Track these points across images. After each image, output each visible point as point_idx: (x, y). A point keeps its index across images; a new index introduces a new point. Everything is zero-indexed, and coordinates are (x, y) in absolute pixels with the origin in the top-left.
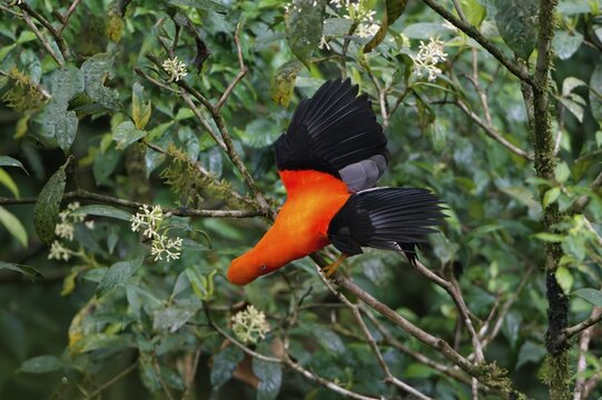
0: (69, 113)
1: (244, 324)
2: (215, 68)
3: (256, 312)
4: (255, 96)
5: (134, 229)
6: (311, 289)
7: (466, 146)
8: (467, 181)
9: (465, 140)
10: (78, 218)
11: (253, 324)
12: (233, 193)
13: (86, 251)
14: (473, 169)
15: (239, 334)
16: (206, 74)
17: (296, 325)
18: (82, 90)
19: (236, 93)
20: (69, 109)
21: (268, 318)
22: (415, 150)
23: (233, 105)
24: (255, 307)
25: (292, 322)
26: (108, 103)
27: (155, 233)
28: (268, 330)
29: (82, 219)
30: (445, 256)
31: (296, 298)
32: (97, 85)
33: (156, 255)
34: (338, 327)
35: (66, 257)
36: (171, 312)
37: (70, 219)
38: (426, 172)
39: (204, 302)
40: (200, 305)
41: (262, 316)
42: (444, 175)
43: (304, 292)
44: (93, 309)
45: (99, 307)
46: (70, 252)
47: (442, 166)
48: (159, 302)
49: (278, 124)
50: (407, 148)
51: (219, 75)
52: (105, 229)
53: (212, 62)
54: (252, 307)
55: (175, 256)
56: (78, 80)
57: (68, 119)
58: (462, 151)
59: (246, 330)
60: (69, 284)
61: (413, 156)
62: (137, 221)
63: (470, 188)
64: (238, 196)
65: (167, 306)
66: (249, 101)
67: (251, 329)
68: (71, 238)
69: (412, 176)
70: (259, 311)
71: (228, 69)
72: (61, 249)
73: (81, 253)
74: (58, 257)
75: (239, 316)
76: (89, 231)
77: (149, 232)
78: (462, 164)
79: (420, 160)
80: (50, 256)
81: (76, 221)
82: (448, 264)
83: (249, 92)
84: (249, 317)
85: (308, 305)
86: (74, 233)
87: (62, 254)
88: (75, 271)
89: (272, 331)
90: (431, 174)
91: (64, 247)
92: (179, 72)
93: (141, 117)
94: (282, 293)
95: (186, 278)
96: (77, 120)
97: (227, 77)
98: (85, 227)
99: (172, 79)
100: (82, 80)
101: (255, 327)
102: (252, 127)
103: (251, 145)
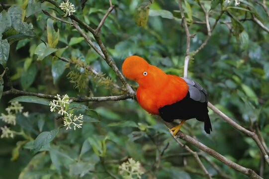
0: (3, 41)
1: (127, 170)
2: (92, 11)
3: (134, 162)
4: (119, 26)
5: (52, 110)
6: (168, 144)
7: (256, 48)
8: (259, 70)
9: (256, 44)
10: (18, 111)
11: (133, 170)
12: (114, 85)
13: (25, 131)
14: (262, 62)
15: (124, 177)
16: (87, 14)
17: (160, 169)
18: (10, 25)
19: (106, 25)
20: (4, 38)
21: (143, 165)
22: (224, 53)
23: (105, 33)
24: (133, 159)
25: (158, 166)
26: (27, 32)
27: (65, 112)
28: (143, 173)
29: (21, 111)
30: (253, 117)
31: (160, 151)
32: (18, 22)
33: (67, 126)
34: (189, 168)
35: (12, 136)
36: (80, 165)
37: (13, 112)
38: (232, 66)
39: (101, 158)
40: (98, 160)
41: (138, 164)
42: (244, 67)
43: (164, 147)
44: (32, 167)
45: (35, 166)
46: (15, 132)
47: (242, 61)
48: (72, 160)
49: (136, 42)
50: (219, 52)
51: (95, 15)
52: (36, 116)
53: (89, 7)
54: (131, 159)
55: (79, 126)
56: (7, 19)
57: (3, 45)
58: (254, 51)
59: (129, 174)
60: (16, 153)
61: (223, 57)
62: (53, 105)
63: (262, 75)
64: (117, 87)
65: (77, 162)
66: (116, 30)
67: (132, 173)
68: (15, 124)
69: (224, 70)
70: (136, 161)
71: (100, 10)
72: (8, 131)
73: (22, 133)
74: (7, 136)
75: (124, 166)
76: (26, 118)
77: (62, 112)
78: (255, 59)
79: (228, 59)
80: (2, 136)
81: (17, 112)
82: (255, 123)
83: (115, 25)
84: (130, 165)
85: (167, 155)
86: (17, 120)
87: (9, 134)
88: (19, 144)
89: (145, 173)
90: (235, 67)
91: (11, 130)
92: (71, 10)
93: (53, 40)
94: (148, 151)
95: (89, 143)
96: (9, 45)
97: (100, 16)
98: (23, 116)
99: (66, 15)
100: (9, 19)
101: (134, 172)
102: (119, 46)
103: (119, 57)
